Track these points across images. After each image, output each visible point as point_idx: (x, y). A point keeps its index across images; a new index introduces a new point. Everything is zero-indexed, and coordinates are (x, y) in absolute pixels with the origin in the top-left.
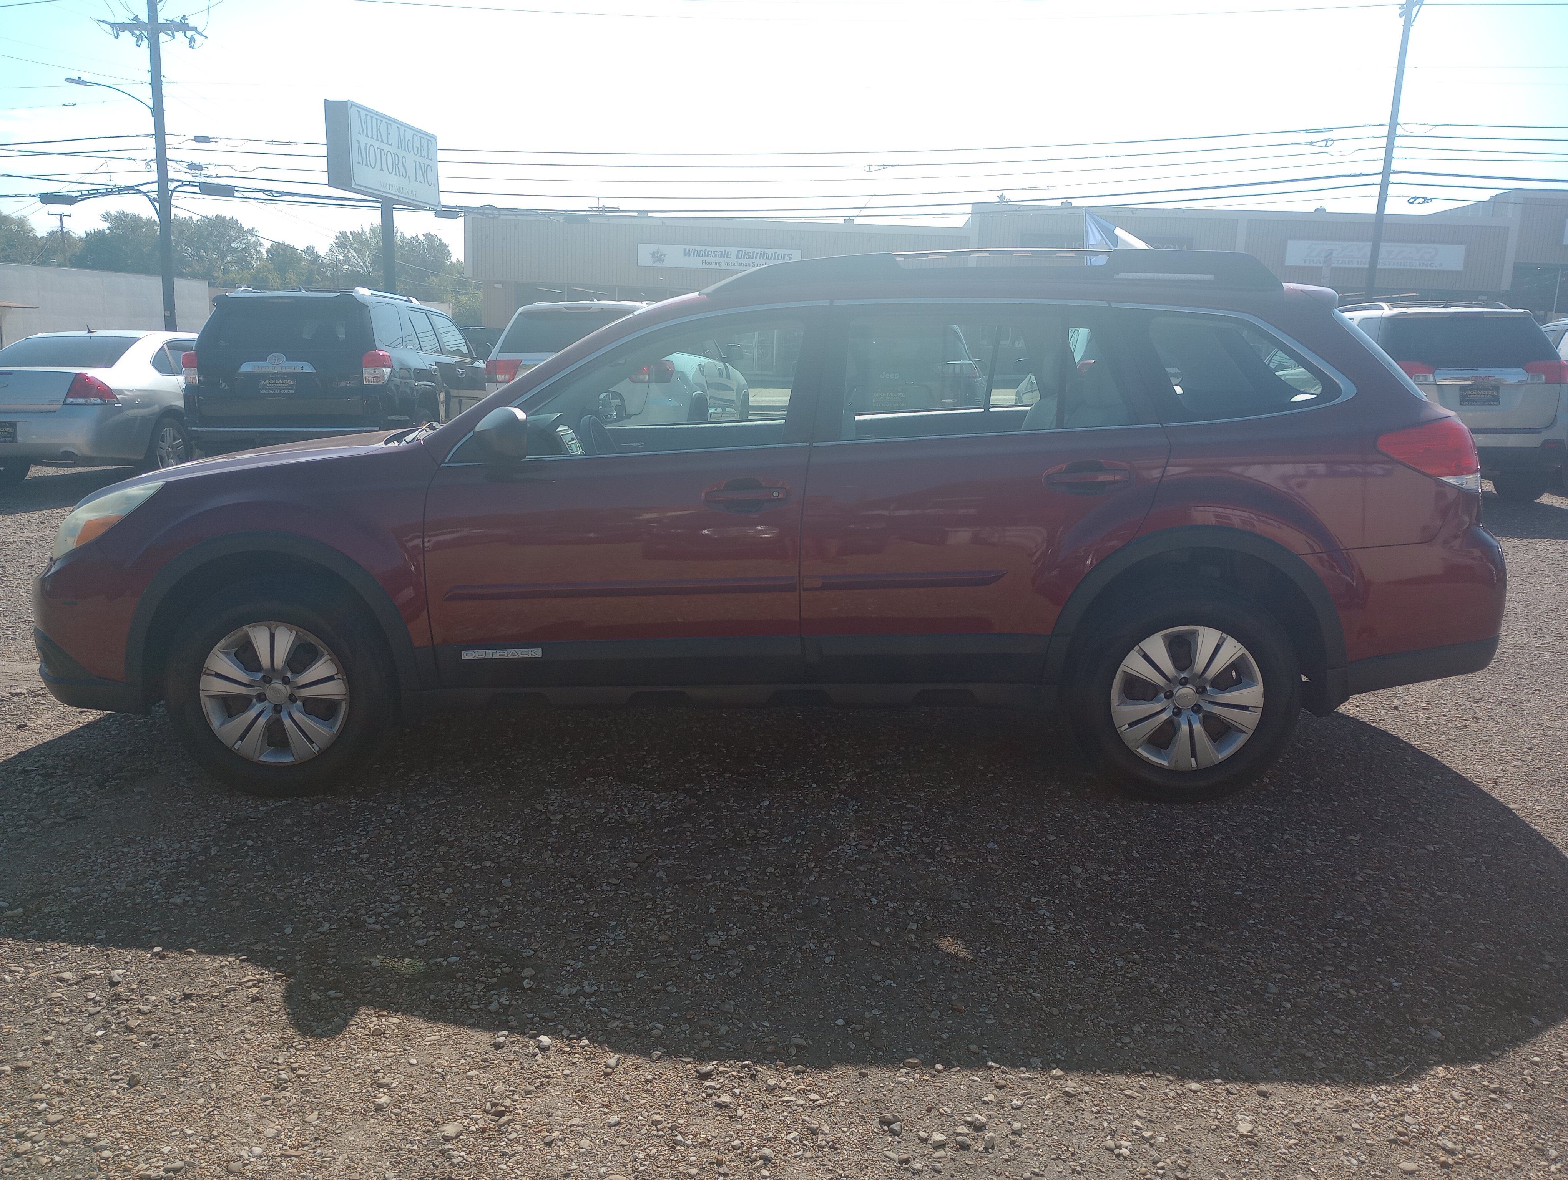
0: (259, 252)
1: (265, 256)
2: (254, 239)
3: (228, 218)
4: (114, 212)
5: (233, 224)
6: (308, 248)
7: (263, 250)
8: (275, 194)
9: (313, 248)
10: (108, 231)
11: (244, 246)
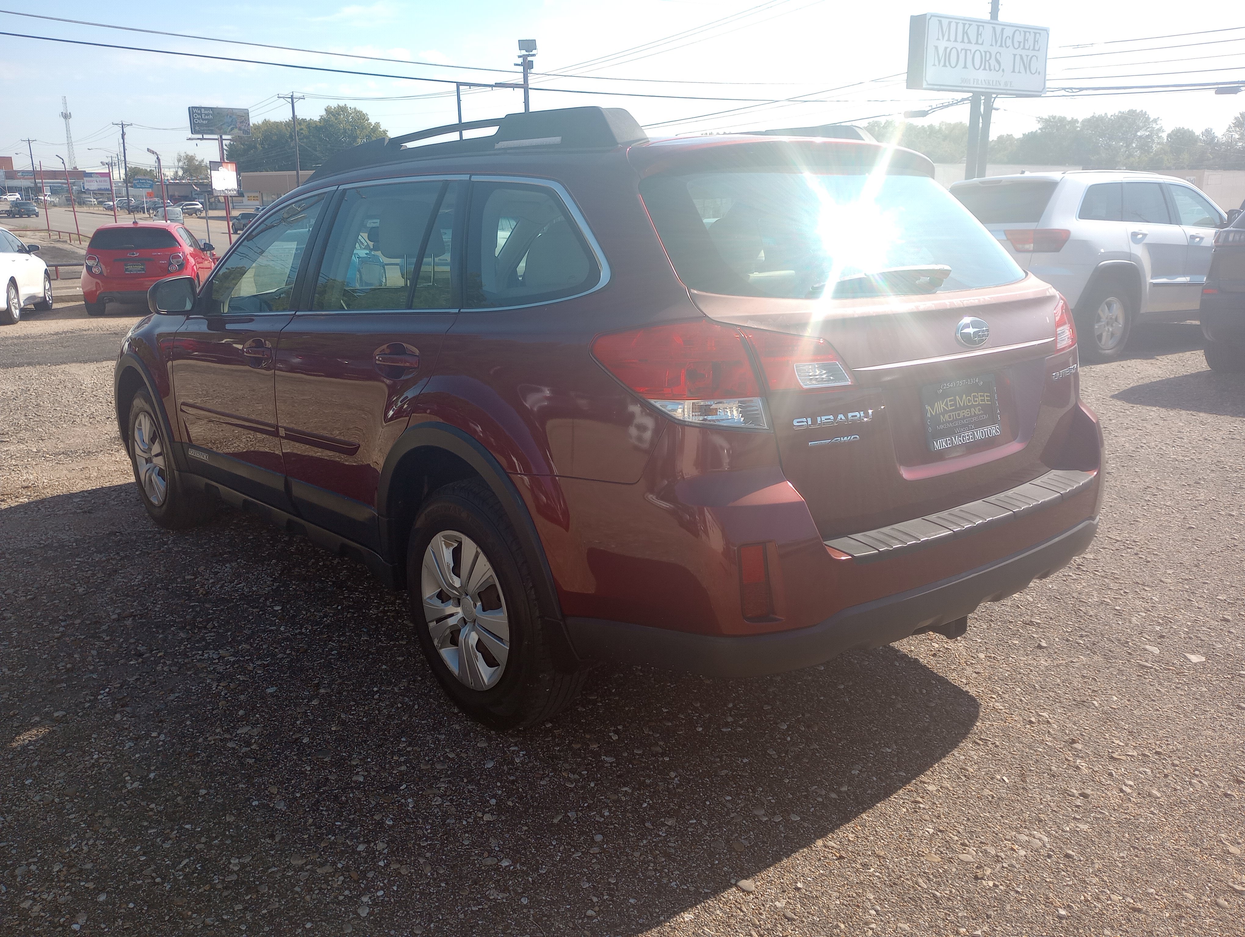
0: (1159, 137)
1: (1165, 140)
2: (1157, 127)
3: (1138, 111)
4: (1045, 116)
5: (1143, 116)
6: (1206, 130)
7: (1164, 135)
8: (1074, 90)
9: (1211, 130)
10: (1039, 131)
11: (1147, 134)
